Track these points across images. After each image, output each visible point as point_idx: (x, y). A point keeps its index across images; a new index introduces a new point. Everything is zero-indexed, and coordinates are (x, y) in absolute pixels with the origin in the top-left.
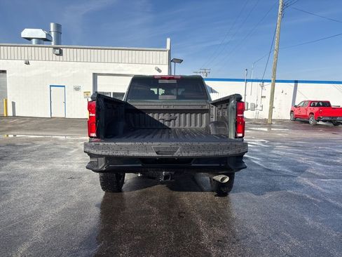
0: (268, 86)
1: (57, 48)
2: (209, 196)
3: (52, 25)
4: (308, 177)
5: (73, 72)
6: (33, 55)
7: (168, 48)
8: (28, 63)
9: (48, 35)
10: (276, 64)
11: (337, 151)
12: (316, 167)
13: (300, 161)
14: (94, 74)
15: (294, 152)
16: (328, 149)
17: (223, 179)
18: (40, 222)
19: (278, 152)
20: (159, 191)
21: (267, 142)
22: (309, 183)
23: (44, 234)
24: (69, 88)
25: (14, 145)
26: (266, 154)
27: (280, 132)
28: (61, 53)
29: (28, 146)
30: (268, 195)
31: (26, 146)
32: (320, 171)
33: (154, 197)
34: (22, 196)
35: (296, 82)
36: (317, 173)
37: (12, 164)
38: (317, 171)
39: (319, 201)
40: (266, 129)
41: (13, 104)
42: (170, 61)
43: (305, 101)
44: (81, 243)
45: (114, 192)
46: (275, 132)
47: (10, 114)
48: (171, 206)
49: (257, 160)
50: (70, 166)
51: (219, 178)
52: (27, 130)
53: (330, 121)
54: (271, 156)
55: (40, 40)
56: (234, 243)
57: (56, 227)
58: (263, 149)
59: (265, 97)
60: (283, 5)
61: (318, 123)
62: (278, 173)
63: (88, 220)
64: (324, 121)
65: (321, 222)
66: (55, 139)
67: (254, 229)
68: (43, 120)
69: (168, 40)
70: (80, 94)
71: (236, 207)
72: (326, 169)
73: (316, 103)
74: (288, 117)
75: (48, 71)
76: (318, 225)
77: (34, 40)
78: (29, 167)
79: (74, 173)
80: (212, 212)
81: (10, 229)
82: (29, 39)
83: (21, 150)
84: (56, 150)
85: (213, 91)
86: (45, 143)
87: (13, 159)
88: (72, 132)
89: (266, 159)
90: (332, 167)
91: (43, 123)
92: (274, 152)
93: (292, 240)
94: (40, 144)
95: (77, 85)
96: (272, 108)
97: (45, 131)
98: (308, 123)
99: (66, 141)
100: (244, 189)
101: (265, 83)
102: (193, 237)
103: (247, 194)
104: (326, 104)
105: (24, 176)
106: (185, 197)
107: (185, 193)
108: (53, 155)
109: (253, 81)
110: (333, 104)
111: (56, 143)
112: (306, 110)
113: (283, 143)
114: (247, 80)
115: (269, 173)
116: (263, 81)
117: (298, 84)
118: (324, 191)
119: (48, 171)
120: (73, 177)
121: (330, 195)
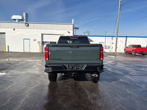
0: (115, 39)
1: (27, 24)
2: (90, 82)
3: (24, 14)
4: (129, 76)
5: (33, 33)
6: (17, 26)
7: (73, 23)
8: (14, 30)
9: (23, 18)
10: (118, 30)
11: (142, 65)
12: (133, 72)
13: (127, 69)
14: (42, 34)
15: (125, 66)
16: (139, 65)
17: (95, 76)
18: (27, 91)
19: (118, 66)
20: (71, 81)
21: (114, 62)
22: (129, 78)
23: (30, 96)
24: (32, 40)
25: (10, 64)
26: (113, 67)
27: (120, 58)
28: (28, 26)
29: (17, 64)
30: (113, 82)
31: (15, 64)
32: (134, 73)
33: (69, 83)
34: (18, 83)
35: (127, 37)
36: (133, 74)
37: (11, 71)
38: (133, 73)
39: (133, 84)
40: (114, 57)
41: (8, 46)
42: (74, 28)
43: (130, 45)
44: (44, 99)
45: (53, 81)
46: (118, 58)
47: (7, 51)
48: (76, 86)
49: (109, 69)
50: (35, 72)
51: (94, 75)
52: (14, 57)
53: (141, 53)
54: (115, 67)
55: (19, 20)
56: (100, 98)
57: (33, 93)
58: (112, 65)
59: (113, 43)
60: (121, 5)
61: (136, 54)
62: (117, 74)
63: (45, 91)
64: (138, 53)
65: (133, 91)
66: (27, 61)
67: (107, 94)
68: (21, 53)
69: (73, 20)
70: (36, 42)
71: (101, 86)
72: (137, 73)
73: (135, 46)
74: (123, 51)
75: (23, 33)
76: (131, 93)
77: (17, 20)
78: (18, 72)
79: (37, 74)
80: (91, 88)
81: (16, 94)
82: (15, 20)
83: (14, 65)
84: (28, 66)
85: (91, 41)
86: (23, 63)
87: (11, 69)
88: (33, 58)
89: (113, 69)
90: (139, 72)
91: (20, 54)
92: (116, 66)
93: (121, 98)
94: (21, 63)
95: (35, 38)
96: (116, 48)
97: (22, 58)
98: (132, 54)
99: (31, 62)
100: (104, 80)
101: (114, 38)
102: (84, 97)
103: (105, 82)
104: (139, 46)
105: (17, 75)
106: (81, 83)
107: (81, 82)
108: (27, 67)
109: (108, 36)
110: (142, 46)
111: (27, 62)
112: (131, 49)
113: (121, 62)
114: (106, 36)
115: (114, 74)
116: (113, 37)
117: (128, 38)
118: (135, 81)
119: (26, 74)
120: (37, 76)
121: (137, 82)
